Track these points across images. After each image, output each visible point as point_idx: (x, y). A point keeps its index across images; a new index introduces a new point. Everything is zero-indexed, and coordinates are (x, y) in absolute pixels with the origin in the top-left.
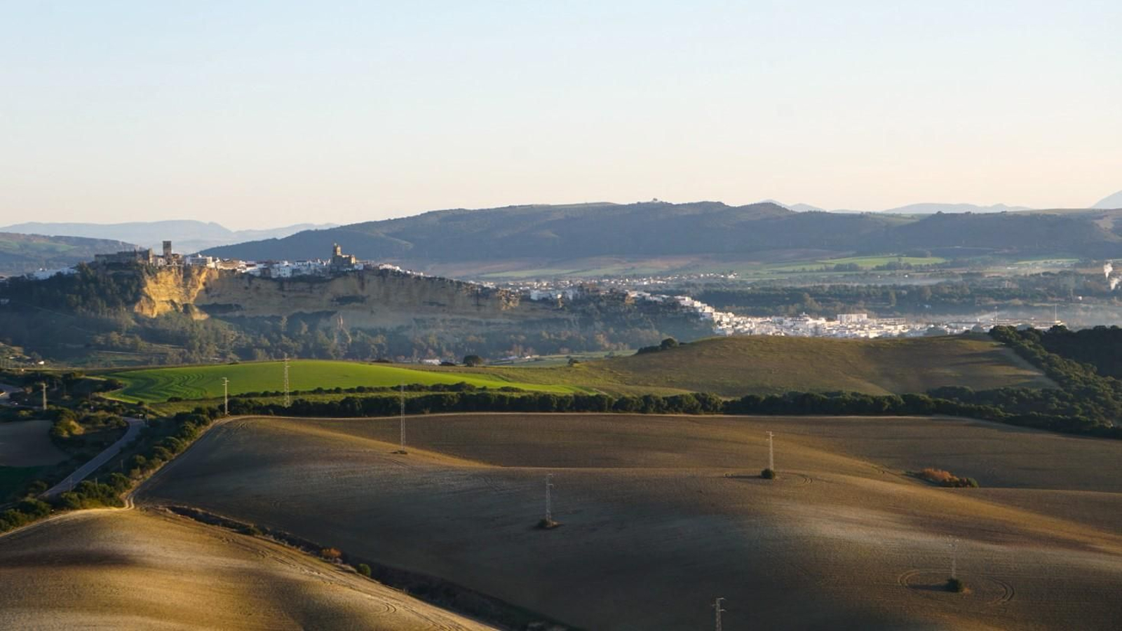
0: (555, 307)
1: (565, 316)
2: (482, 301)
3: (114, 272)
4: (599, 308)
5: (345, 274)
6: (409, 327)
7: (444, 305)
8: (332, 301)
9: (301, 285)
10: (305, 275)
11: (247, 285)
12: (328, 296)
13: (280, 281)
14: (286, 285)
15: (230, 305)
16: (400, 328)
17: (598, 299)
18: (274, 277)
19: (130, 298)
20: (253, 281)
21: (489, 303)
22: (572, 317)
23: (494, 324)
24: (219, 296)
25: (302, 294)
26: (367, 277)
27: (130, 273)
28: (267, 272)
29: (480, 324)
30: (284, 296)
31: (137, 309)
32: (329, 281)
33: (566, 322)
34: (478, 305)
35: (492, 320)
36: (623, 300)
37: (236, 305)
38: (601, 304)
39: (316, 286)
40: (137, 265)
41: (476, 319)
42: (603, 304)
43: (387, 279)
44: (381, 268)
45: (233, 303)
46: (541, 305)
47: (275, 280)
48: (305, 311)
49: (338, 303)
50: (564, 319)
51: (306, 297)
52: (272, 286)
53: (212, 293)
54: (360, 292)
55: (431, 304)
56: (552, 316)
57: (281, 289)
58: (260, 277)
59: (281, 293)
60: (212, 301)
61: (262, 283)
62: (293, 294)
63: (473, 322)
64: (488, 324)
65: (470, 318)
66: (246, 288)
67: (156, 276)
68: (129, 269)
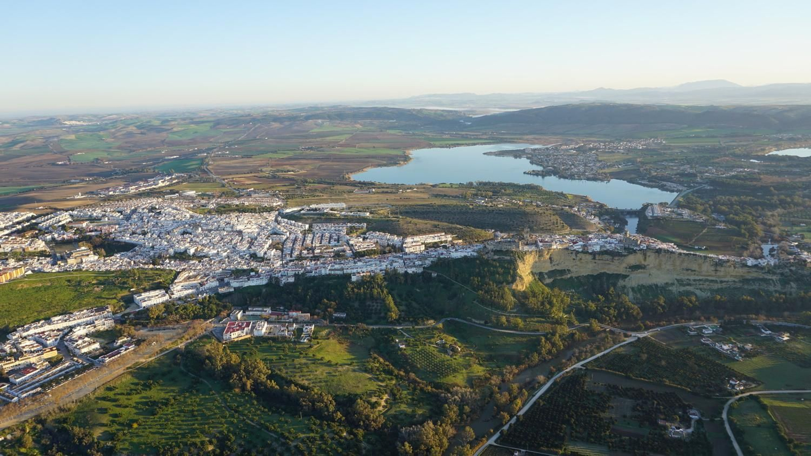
0: (764, 271)
1: (770, 278)
2: (718, 268)
3: (498, 257)
4: (791, 270)
5: (635, 251)
6: (673, 284)
7: (695, 271)
8: (626, 268)
9: (606, 257)
10: (609, 250)
11: (575, 257)
12: (624, 265)
13: (594, 254)
14: (597, 257)
15: (565, 270)
16: (667, 284)
17: (789, 265)
18: (590, 251)
19: (510, 279)
20: (578, 255)
21: (723, 269)
22: (774, 278)
23: (725, 281)
24: (558, 265)
25: (607, 262)
26: (648, 254)
27: (508, 258)
28: (586, 248)
29: (716, 282)
30: (595, 263)
31: (514, 287)
32: (625, 256)
33: (771, 282)
34: (716, 270)
35: (724, 279)
36: (805, 265)
37: (568, 270)
38: (792, 268)
39: (616, 258)
40: (512, 252)
41: (714, 278)
42: (793, 268)
43: (660, 255)
44: (657, 248)
45: (566, 268)
46: (754, 270)
47: (591, 254)
48: (608, 272)
49: (630, 270)
50: (769, 279)
51: (609, 264)
52: (590, 257)
53: (554, 263)
54: (643, 262)
55: (687, 270)
56: (761, 277)
57: (594, 258)
58: (582, 252)
59: (593, 261)
60: (554, 268)
61: (582, 256)
62: (601, 262)
63: (712, 281)
64: (722, 282)
65: (710, 278)
66: (574, 259)
67: (524, 259)
68: (509, 256)
